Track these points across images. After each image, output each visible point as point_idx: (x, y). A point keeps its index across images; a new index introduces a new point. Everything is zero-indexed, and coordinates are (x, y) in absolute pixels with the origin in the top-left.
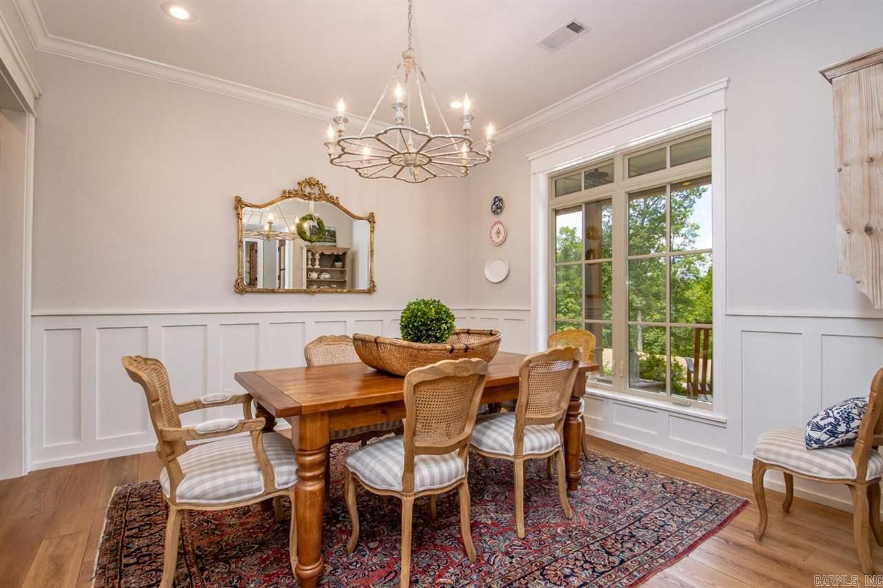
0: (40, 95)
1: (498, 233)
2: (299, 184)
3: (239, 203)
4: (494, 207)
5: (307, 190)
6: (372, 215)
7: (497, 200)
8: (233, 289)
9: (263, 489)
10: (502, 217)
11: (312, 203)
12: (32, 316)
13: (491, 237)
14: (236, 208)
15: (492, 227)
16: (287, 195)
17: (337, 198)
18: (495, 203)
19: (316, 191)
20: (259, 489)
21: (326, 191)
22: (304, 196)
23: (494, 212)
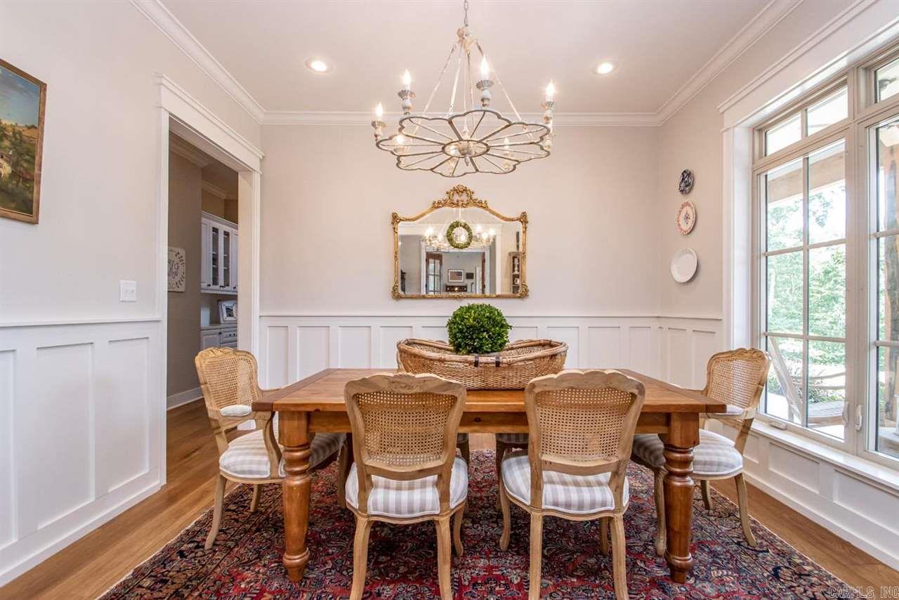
0: (263, 157)
1: (687, 218)
2: (447, 193)
3: (395, 219)
4: (683, 184)
5: (456, 197)
6: (524, 215)
7: (685, 175)
8: (391, 294)
9: (269, 474)
10: (693, 197)
11: (460, 209)
12: (260, 316)
13: (679, 225)
14: (393, 223)
15: (680, 212)
16: (437, 205)
17: (485, 202)
18: (683, 179)
19: (464, 197)
20: (266, 473)
21: (474, 197)
22: (453, 204)
23: (682, 191)
